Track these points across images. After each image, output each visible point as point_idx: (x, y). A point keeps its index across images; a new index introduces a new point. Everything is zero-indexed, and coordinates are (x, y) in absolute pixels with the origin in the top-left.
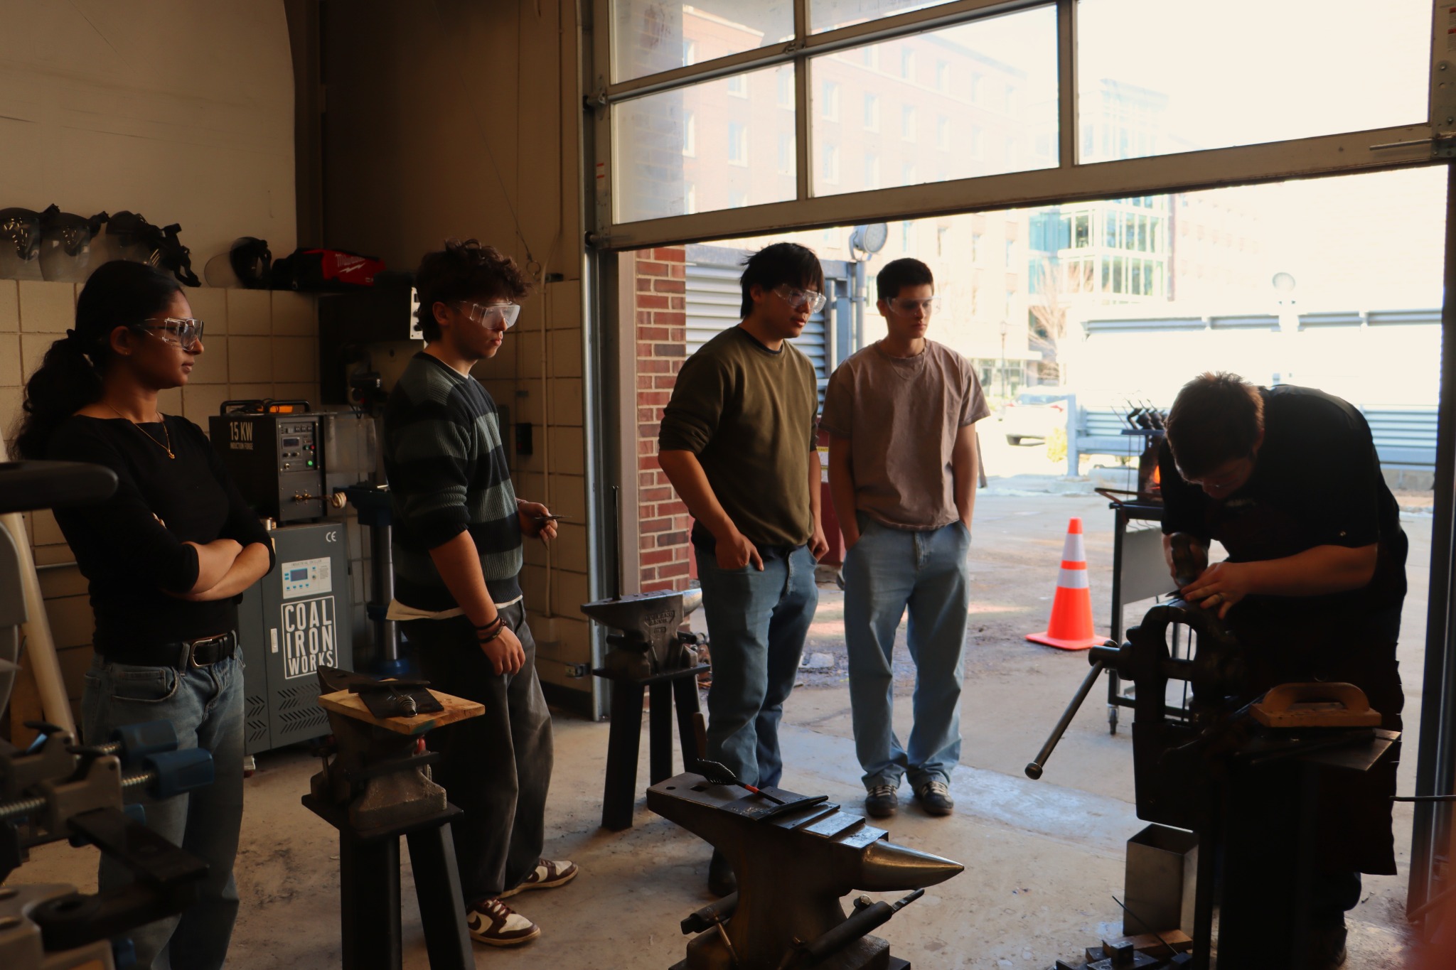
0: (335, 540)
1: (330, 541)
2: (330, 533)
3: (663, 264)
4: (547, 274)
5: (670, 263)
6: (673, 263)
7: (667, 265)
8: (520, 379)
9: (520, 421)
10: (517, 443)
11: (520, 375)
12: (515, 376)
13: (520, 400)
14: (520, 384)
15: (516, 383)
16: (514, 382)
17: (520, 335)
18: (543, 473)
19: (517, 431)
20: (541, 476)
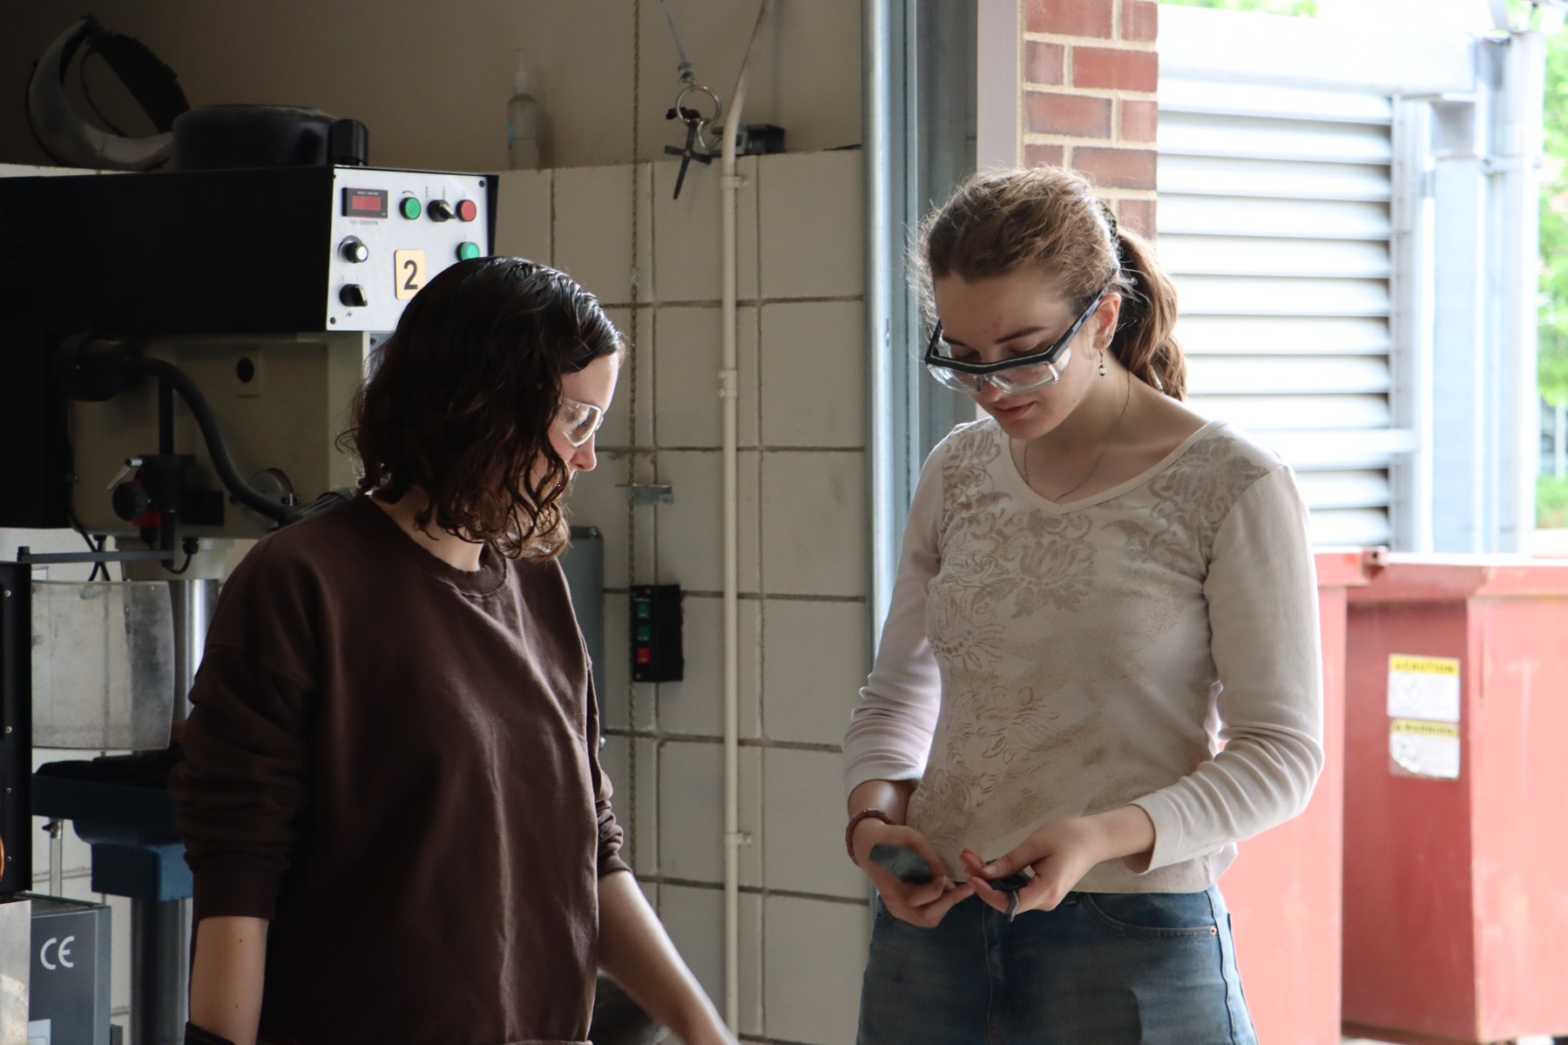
0: (70, 965)
1: (52, 967)
2: (53, 941)
3: (1095, 100)
4: (741, 127)
5: (1118, 95)
6: (1123, 95)
7: (1109, 102)
8: (645, 451)
9: (646, 577)
10: (635, 646)
11: (645, 439)
12: (627, 444)
13: (645, 513)
14: (644, 466)
15: (632, 463)
16: (626, 458)
17: (645, 315)
18: (721, 740)
19: (634, 607)
20: (712, 748)
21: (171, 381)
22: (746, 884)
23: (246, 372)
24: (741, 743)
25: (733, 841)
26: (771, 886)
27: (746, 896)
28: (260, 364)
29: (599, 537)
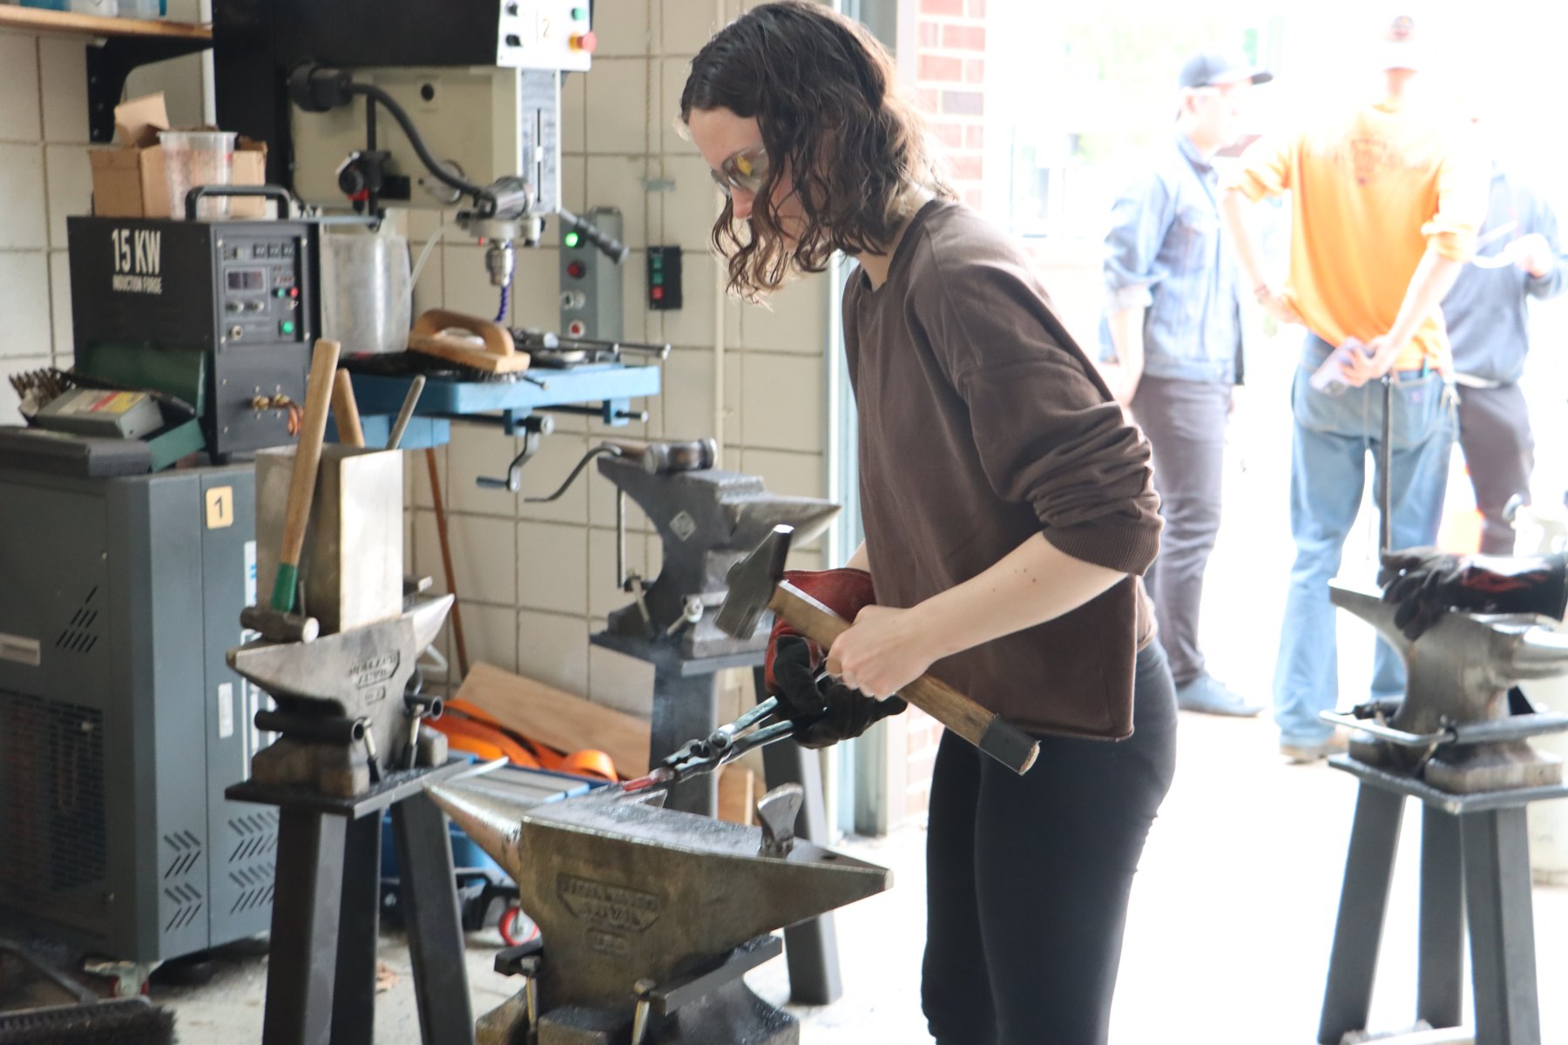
8: (654, 156)
9: (655, 241)
10: (651, 286)
11: (655, 148)
12: (642, 149)
13: (655, 198)
14: (654, 166)
15: (647, 164)
16: (641, 162)
17: (655, 64)
18: (712, 349)
19: (650, 262)
20: (704, 355)
21: (374, 96)
22: (729, 442)
23: (427, 93)
24: (726, 350)
25: (720, 415)
26: (747, 442)
27: (729, 451)
28: (438, 89)
29: (619, 214)
